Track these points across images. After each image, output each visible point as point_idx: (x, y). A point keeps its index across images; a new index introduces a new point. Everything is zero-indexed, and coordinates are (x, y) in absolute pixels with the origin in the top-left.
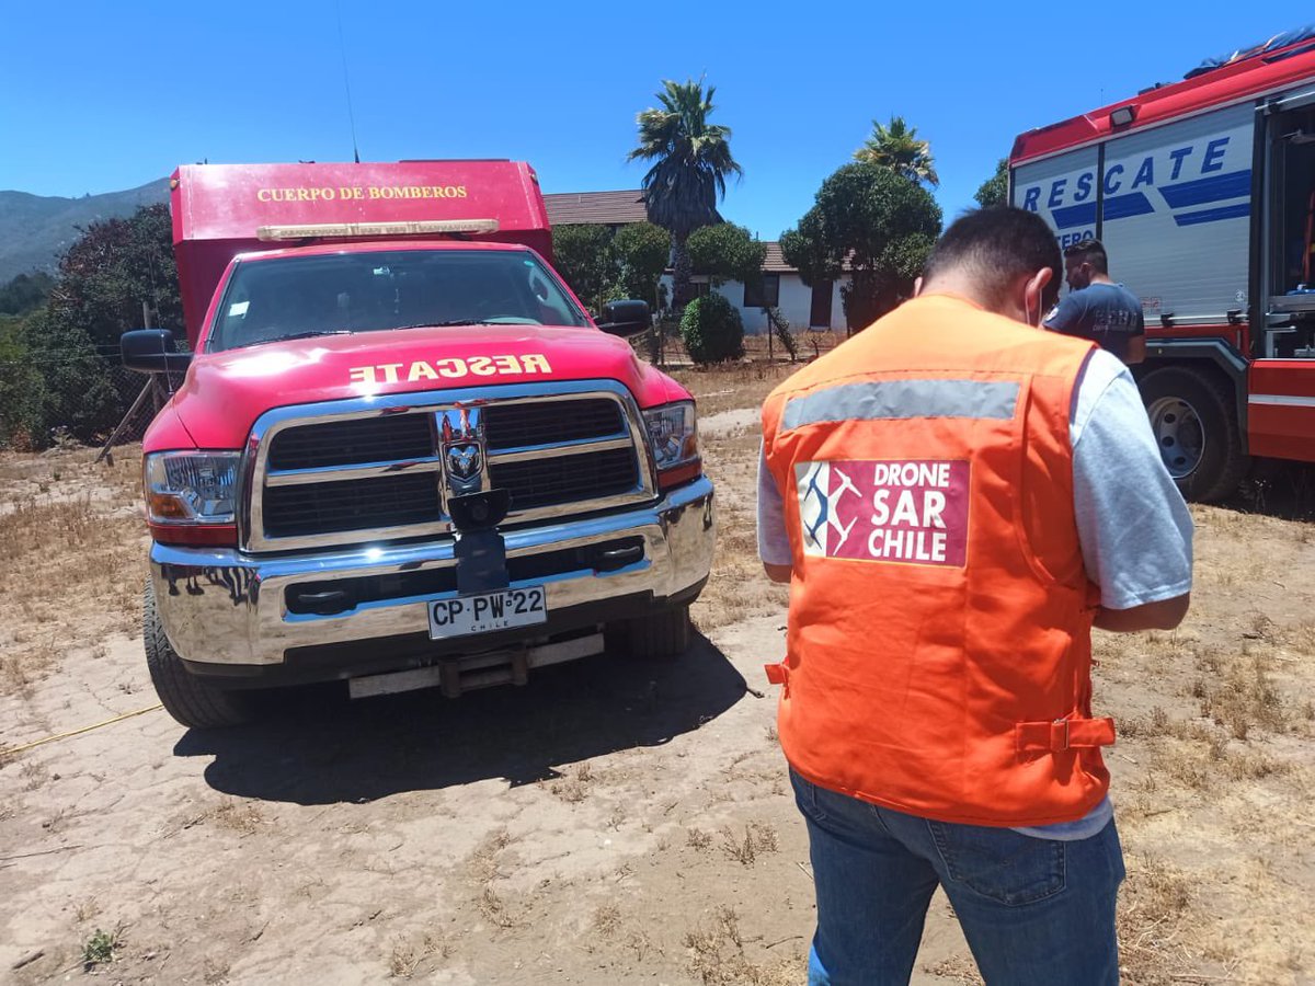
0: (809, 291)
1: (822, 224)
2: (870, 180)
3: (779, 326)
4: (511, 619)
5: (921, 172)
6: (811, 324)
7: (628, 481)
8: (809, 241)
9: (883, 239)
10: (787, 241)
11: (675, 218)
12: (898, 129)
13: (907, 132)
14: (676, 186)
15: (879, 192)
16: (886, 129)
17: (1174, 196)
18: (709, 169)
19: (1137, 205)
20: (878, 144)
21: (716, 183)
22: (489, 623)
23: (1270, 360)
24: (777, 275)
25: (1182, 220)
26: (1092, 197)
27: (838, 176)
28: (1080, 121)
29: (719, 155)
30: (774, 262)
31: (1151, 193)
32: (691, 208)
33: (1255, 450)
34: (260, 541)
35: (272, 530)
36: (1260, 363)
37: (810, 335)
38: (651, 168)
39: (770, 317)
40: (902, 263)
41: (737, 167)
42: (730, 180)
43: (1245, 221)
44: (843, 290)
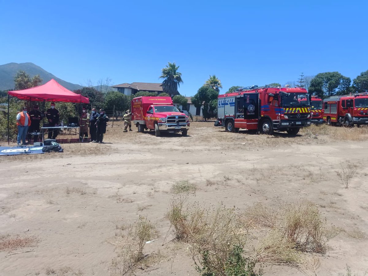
0: (196, 108)
1: (198, 96)
2: (207, 89)
3: (190, 115)
4: (179, 128)
5: (219, 86)
6: (196, 115)
7: (185, 121)
8: (196, 99)
9: (210, 100)
10: (192, 99)
11: (169, 91)
12: (214, 77)
13: (216, 78)
14: (170, 84)
15: (209, 91)
16: (212, 77)
17: (230, 104)
18: (176, 82)
19: (227, 104)
20: (210, 80)
21: (178, 84)
22: (178, 128)
23: (236, 119)
24: (189, 104)
25: (230, 106)
26: (224, 103)
27: (202, 88)
28: (223, 95)
29: (179, 79)
30: (189, 102)
31: (228, 103)
32: (172, 89)
33: (235, 127)
34: (166, 123)
35: (167, 122)
36: (235, 119)
37: (196, 117)
38: (164, 80)
39: (188, 113)
40: (213, 105)
41: (182, 81)
42: (180, 83)
43: (234, 107)
44: (202, 109)
